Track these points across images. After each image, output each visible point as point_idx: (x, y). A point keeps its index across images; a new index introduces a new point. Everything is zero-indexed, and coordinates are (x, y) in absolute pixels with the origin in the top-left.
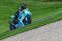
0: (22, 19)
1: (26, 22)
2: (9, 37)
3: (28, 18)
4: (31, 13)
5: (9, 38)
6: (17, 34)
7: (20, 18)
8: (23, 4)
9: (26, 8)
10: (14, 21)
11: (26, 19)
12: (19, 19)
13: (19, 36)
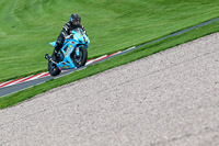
0: (70, 50)
3: (80, 50)
4: (87, 39)
5: (177, 49)
7: (65, 49)
10: (55, 54)
12: (63, 51)
13: (202, 42)
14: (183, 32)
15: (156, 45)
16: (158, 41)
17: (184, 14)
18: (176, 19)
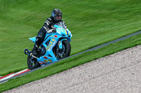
0: (52, 44)
1: (61, 51)
2: (95, 59)
5: (95, 63)
6: (113, 53)
7: (47, 43)
8: (54, 12)
9: (60, 21)
11: (60, 46)
12: (45, 45)
13: (119, 57)
14: (101, 47)
15: (75, 59)
16: (77, 56)
17: (102, 29)
18: (94, 35)
